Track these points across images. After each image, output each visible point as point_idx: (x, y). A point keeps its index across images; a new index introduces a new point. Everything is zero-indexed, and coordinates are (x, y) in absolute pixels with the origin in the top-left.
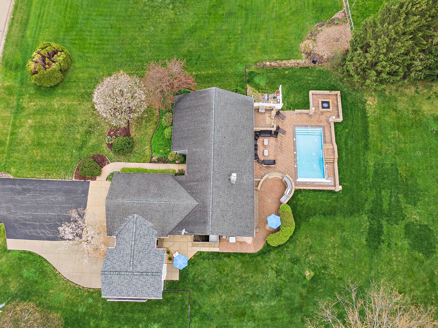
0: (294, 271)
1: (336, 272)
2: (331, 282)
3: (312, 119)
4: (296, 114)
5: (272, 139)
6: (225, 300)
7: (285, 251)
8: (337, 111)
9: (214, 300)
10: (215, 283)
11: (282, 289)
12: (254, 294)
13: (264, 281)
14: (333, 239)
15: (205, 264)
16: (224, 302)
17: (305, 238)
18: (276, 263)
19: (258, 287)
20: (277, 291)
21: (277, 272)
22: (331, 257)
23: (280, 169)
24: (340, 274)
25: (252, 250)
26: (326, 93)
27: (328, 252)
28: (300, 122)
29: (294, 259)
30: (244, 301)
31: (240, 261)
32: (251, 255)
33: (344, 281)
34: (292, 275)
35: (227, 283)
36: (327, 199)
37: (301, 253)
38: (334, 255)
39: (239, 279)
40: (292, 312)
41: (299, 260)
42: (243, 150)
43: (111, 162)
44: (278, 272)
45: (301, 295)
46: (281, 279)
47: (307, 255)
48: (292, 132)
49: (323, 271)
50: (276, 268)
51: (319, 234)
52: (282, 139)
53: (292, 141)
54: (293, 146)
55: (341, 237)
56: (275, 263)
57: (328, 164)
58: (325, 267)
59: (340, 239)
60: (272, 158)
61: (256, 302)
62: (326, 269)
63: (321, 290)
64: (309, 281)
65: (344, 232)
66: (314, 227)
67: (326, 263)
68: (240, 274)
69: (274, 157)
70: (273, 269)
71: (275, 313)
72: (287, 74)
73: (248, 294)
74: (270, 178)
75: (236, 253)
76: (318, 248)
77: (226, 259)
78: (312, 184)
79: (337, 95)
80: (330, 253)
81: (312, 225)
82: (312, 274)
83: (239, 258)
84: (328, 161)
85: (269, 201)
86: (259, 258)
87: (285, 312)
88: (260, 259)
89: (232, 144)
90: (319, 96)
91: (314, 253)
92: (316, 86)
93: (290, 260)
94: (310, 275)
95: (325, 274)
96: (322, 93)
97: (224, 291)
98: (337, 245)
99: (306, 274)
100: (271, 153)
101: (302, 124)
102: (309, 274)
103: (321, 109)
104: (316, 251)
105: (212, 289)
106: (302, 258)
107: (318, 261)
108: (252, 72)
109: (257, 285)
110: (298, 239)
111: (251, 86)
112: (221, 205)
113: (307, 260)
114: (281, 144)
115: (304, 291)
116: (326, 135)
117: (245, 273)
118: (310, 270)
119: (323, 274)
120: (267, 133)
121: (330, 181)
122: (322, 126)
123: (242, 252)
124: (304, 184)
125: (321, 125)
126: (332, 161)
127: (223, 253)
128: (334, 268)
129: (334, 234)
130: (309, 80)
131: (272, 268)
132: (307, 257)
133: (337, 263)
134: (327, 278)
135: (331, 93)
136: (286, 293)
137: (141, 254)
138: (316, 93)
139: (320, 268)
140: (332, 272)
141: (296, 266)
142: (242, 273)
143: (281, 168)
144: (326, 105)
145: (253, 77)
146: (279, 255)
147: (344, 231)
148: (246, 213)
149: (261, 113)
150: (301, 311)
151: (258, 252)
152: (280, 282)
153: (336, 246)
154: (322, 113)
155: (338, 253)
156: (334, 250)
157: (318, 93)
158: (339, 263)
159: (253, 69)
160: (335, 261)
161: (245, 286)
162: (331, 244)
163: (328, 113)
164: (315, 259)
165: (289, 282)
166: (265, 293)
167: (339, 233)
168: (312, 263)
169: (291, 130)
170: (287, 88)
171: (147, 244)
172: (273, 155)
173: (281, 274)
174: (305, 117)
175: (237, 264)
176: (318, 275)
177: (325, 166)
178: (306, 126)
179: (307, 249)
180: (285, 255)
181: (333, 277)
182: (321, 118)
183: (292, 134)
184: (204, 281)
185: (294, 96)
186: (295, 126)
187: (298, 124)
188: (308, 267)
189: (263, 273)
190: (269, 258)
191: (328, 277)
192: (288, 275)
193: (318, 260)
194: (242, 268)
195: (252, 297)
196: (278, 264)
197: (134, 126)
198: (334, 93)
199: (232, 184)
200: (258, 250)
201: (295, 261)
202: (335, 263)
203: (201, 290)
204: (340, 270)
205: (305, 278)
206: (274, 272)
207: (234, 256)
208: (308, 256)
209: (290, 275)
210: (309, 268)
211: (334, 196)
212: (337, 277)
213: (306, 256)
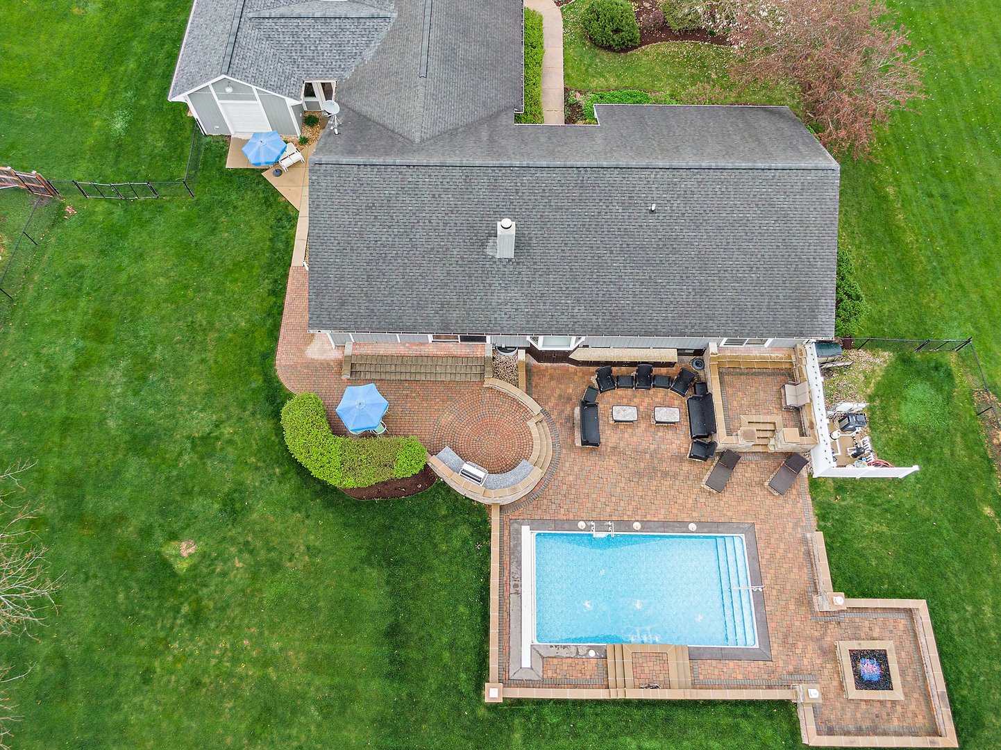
0: (201, 499)
1: (177, 659)
2: (142, 637)
3: (792, 607)
4: (804, 541)
5: (680, 442)
6: (152, 285)
7: (271, 471)
8: (852, 728)
9: (155, 258)
10: (202, 258)
11: (149, 456)
12: (151, 368)
13: (184, 398)
14: (297, 659)
15: (260, 232)
16: (145, 283)
17: (308, 548)
18: (236, 438)
19: (171, 380)
20: (148, 438)
21: (205, 439)
22: (232, 645)
23: (567, 465)
24: (165, 679)
25: (284, 359)
26: (931, 681)
27: (250, 638)
28: (772, 556)
29: (242, 500)
30: (137, 337)
31: (254, 325)
32: (269, 355)
33: (137, 690)
34: (188, 493)
35: (198, 290)
36: (452, 646)
37: (257, 528)
38: (235, 661)
39: (204, 323)
40: (71, 486)
41: (235, 520)
42: (612, 288)
43: (562, 9)
44: (205, 444)
45: (120, 519)
46: (180, 454)
47: (251, 552)
48: (723, 520)
49: (185, 609)
50: (217, 438)
51: (321, 604)
52: (687, 478)
53: (683, 517)
54: (661, 517)
55: (302, 696)
56: (235, 433)
57: (601, 662)
58: (197, 619)
59: (295, 690)
60: (608, 437)
61: (128, 373)
62: (190, 621)
63: (121, 596)
64: (158, 553)
65: (320, 710)
66: (346, 585)
67: (213, 625)
68: (217, 325)
69: (614, 448)
70: (217, 426)
71: (82, 431)
72: (979, 514)
73: (154, 349)
74: (531, 424)
75: (281, 313)
76: (269, 594)
77: (267, 284)
78: (512, 585)
79: (935, 732)
80: (246, 642)
81: (356, 576)
82: (182, 566)
83: (264, 320)
84: (610, 660)
85: (447, 418)
86: (257, 382)
87: (78, 462)
88: (254, 385)
89: (630, 241)
90: (908, 645)
91: (254, 576)
92: (958, 639)
93: (239, 487)
94: (179, 556)
95: (175, 618)
96: (926, 661)
97: (176, 282)
98: (274, 676)
99: (184, 545)
100: (626, 435)
101: (764, 562)
102: (185, 554)
103: (845, 648)
104: (258, 586)
105: (186, 251)
106: (240, 530)
107: (223, 592)
108: (950, 375)
109: (178, 376)
110: (308, 517)
111: (887, 371)
112: (408, 199)
113: (233, 550)
114: (665, 474)
115: (129, 531)
116: (731, 664)
117: (220, 339)
118: (195, 560)
119: (177, 610)
120: (704, 421)
121: (526, 663)
122: (769, 648)
123: (282, 330)
124: (512, 554)
125: (775, 646)
126: (611, 678)
127: (286, 276)
128: (191, 655)
129: (315, 665)
130: (977, 605)
131: (222, 422)
132: (240, 551)
133: (205, 671)
134: (159, 625)
135: (936, 702)
136: (134, 468)
137: (289, 40)
138: (919, 629)
139: (199, 601)
140: (176, 645)
141: (216, 506)
142: (218, 331)
143: (571, 469)
144: (870, 669)
145: (929, 378)
146: (259, 450)
147: (326, 709)
148: (389, 300)
149: (781, 396)
150: (66, 518)
151: (276, 377)
152: (174, 449)
153: (270, 669)
154: (830, 653)
155: (241, 679)
156: (254, 662)
157: (922, 640)
158: (206, 680)
159: (965, 380)
160: (214, 662)
161: (180, 342)
162: (281, 649)
163: (835, 683)
164: (230, 582)
165: (168, 479)
166: (150, 399)
167: (318, 689)
168: (218, 570)
169: (730, 514)
170: (914, 507)
171: (315, 54)
172: (622, 444)
173: (197, 453)
174: (799, 577)
175: (248, 317)
176: (173, 590)
177: (591, 648)
178: (757, 578)
179: (269, 550)
180: (257, 468)
181: (158, 647)
182: (805, 647)
183: (716, 520)
184: (213, 231)
185: (881, 534)
186: (750, 530)
187: (761, 545)
188: (208, 551)
189: (209, 394)
190: (253, 414)
191: (162, 628)
192: (192, 477)
193: (229, 590)
194: (235, 332)
195: (145, 360)
196: (230, 442)
197: (676, 50)
198: (939, 720)
199: (483, 245)
200: (282, 378)
201: (234, 507)
202: (208, 660)
203: (189, 223)
204: (177, 682)
205: (173, 536)
206: (207, 430)
207: (272, 307)
208: (246, 556)
209: (190, 485)
210: (204, 556)
211: (463, 676)
212: (157, 664)
213: (247, 547)
